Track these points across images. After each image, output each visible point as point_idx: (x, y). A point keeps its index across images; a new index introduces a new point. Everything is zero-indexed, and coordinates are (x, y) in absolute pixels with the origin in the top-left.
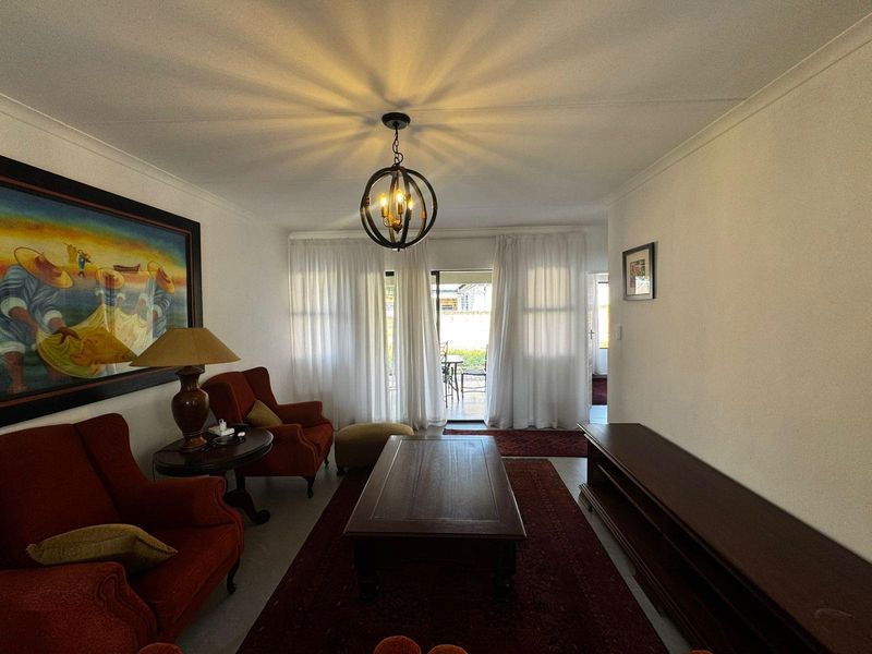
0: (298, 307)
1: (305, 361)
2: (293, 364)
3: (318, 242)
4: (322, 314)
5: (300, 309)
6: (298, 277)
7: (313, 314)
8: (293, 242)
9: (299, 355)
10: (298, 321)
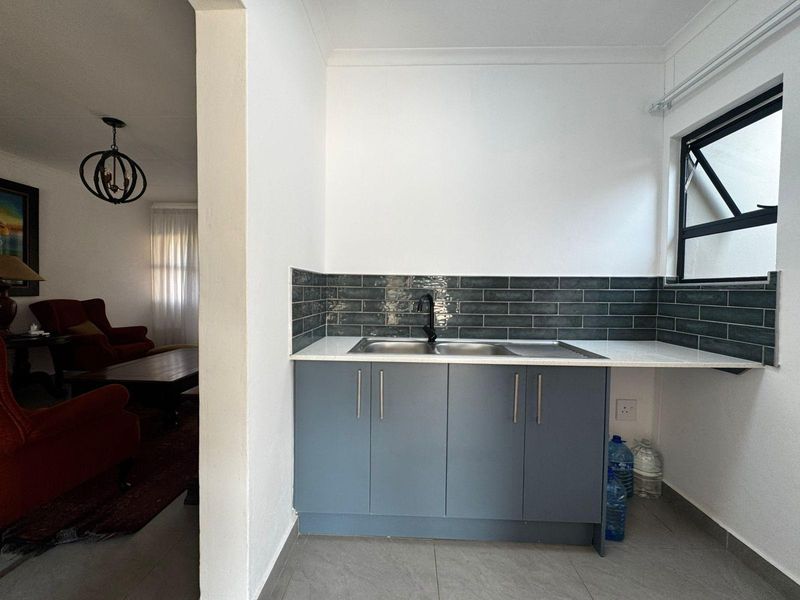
0: (157, 261)
1: (162, 303)
2: (152, 305)
3: (173, 211)
4: (176, 267)
5: (159, 263)
6: (158, 239)
7: (168, 267)
8: (155, 211)
9: (157, 298)
10: (157, 273)
